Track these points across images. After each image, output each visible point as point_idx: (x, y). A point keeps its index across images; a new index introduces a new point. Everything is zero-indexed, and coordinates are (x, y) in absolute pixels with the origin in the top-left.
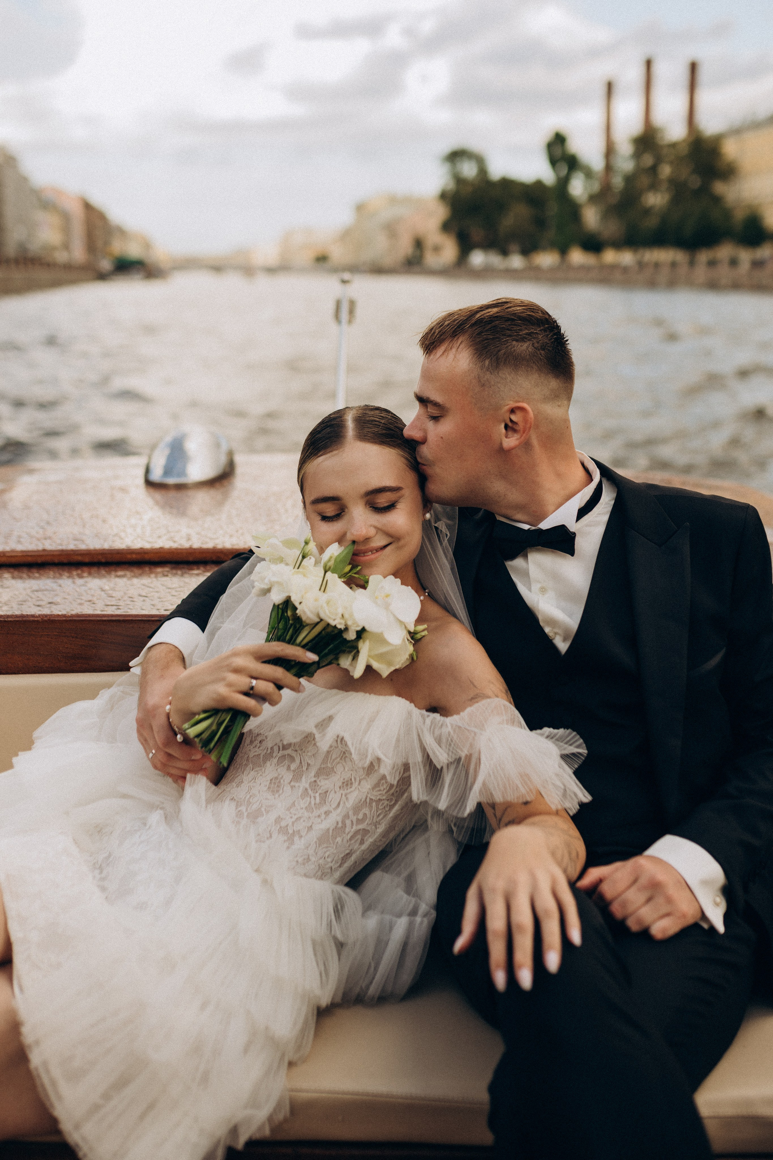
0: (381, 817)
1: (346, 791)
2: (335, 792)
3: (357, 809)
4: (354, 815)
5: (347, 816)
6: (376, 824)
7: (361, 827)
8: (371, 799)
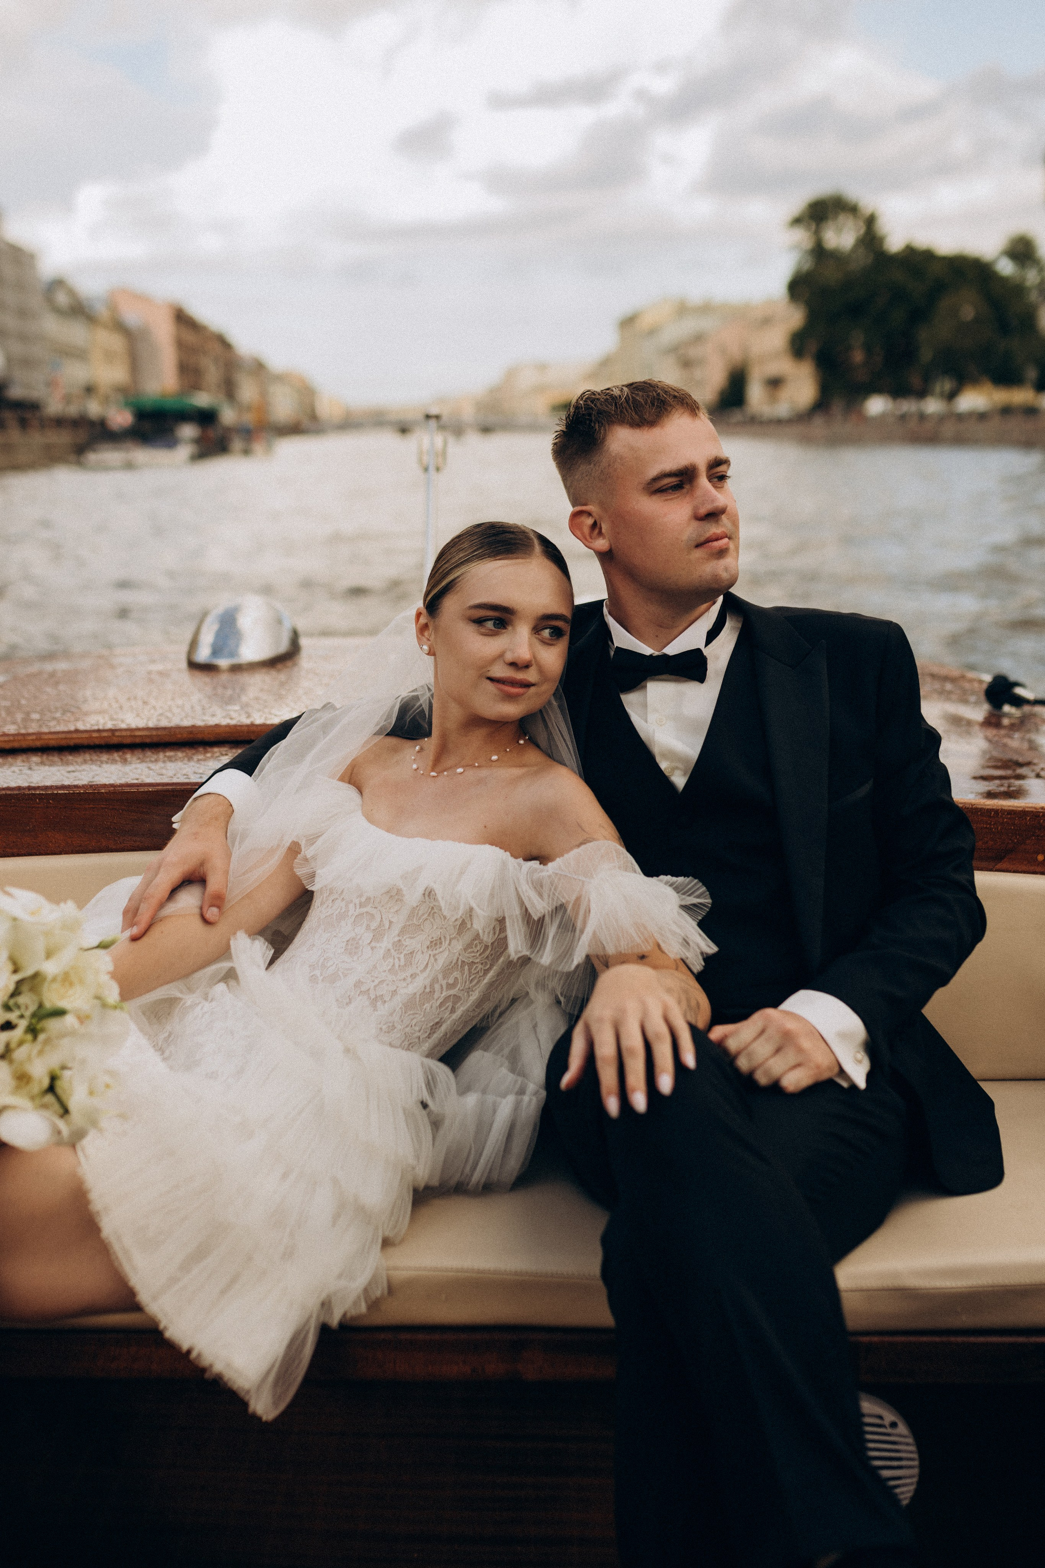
0: (474, 983)
1: (435, 952)
2: (423, 953)
3: (447, 971)
4: (444, 979)
5: (435, 980)
6: (469, 991)
7: (452, 992)
8: (463, 962)
